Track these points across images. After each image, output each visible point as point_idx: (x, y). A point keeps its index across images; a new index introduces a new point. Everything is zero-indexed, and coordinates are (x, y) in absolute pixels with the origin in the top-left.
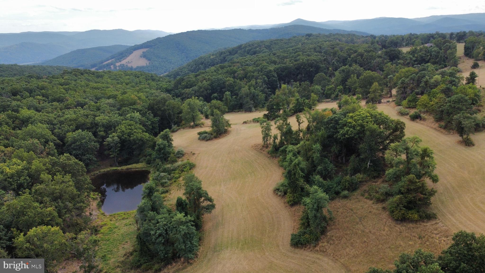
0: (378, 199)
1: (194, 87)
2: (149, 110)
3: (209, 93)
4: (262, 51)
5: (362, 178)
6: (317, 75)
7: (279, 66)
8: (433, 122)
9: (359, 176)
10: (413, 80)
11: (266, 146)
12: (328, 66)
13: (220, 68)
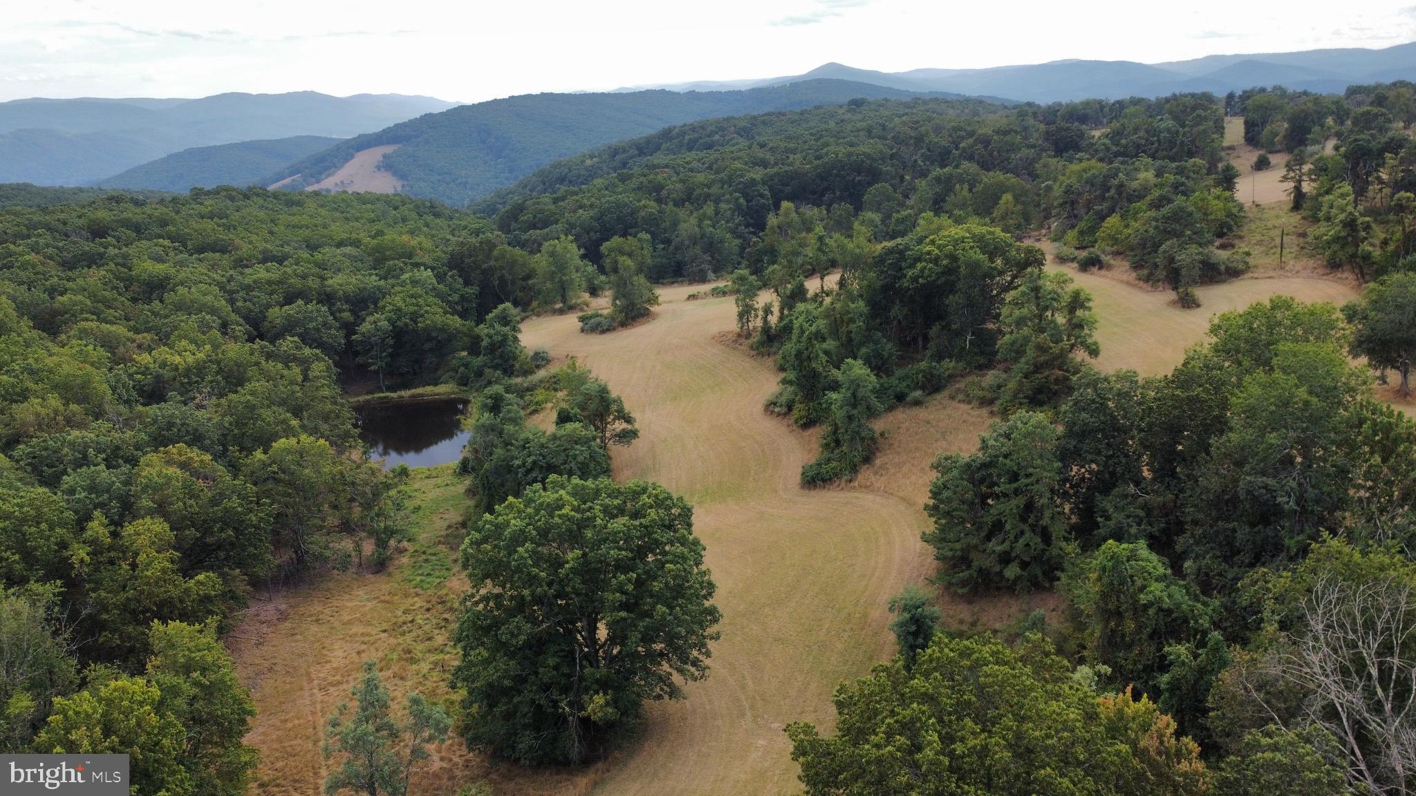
0: (982, 399)
1: (554, 226)
2: (451, 269)
3: (594, 238)
4: (728, 142)
5: (954, 368)
6: (872, 189)
7: (776, 169)
8: (1126, 272)
9: (949, 365)
10: (1092, 185)
11: (745, 334)
12: (901, 172)
13: (620, 180)
